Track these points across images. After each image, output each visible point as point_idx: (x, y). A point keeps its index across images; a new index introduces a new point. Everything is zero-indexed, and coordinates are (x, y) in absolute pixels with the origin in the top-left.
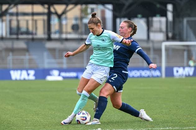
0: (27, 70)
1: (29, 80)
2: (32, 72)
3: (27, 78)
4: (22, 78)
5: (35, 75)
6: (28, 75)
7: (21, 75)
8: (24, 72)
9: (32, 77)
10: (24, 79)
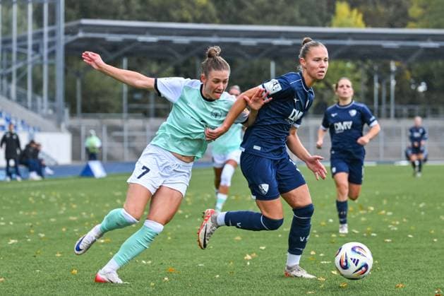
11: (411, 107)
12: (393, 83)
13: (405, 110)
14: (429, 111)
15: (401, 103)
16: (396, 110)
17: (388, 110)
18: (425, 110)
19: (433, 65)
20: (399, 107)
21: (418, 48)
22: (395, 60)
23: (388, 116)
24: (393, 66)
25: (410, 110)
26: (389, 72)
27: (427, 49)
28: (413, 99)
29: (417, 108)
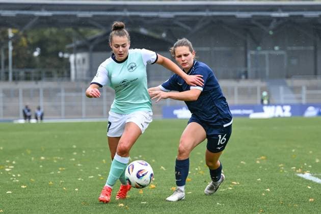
0: (282, 105)
1: (284, 117)
2: (288, 108)
3: (282, 114)
4: (277, 115)
5: (291, 111)
6: (284, 111)
7: (275, 111)
8: (279, 108)
9: (287, 113)
10: (279, 116)
11: (28, 70)
12: (11, 48)
13: (22, 73)
14: (43, 74)
15: (18, 68)
16: (13, 73)
17: (7, 73)
18: (40, 73)
19: (47, 32)
20: (16, 70)
21: (33, 17)
22: (12, 27)
23: (7, 79)
24: (11, 33)
25: (26, 73)
26: (7, 39)
27: (41, 17)
28: (30, 63)
29: (33, 72)
